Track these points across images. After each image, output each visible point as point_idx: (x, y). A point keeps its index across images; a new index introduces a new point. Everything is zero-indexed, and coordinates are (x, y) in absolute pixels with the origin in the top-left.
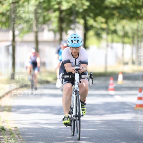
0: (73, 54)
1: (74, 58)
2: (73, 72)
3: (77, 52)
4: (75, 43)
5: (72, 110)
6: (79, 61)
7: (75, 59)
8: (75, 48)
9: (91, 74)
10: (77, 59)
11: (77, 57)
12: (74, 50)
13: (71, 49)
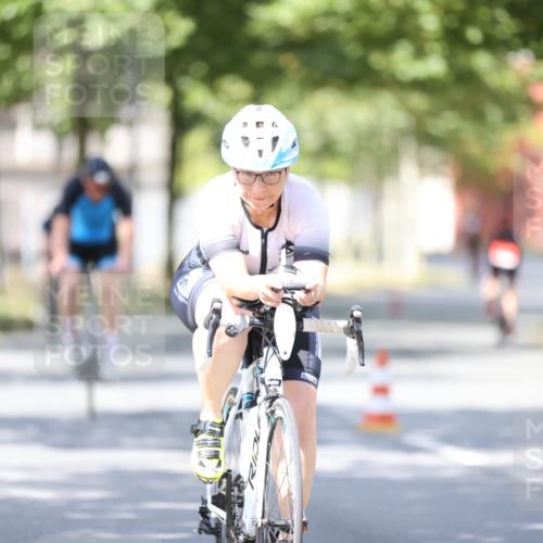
0: (251, 205)
1: (258, 227)
2: (268, 299)
3: (271, 197)
4: (260, 153)
6: (284, 242)
7: (259, 232)
8: (257, 175)
9: (357, 314)
10: (270, 234)
11: (271, 225)
12: (257, 187)
13: (241, 182)
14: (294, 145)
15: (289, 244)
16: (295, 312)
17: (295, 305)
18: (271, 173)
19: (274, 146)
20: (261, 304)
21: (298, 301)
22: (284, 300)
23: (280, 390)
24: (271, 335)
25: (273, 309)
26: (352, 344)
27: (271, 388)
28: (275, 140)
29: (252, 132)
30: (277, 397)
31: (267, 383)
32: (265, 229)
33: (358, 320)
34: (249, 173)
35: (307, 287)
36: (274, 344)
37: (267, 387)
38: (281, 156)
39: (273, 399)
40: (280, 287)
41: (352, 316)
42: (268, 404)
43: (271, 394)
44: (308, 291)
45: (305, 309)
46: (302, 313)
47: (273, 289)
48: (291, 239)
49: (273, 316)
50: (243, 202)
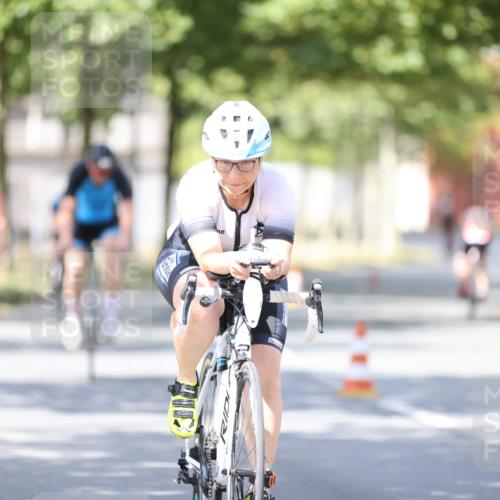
0: (228, 191)
1: (232, 209)
2: (238, 273)
4: (237, 144)
6: (256, 224)
8: (234, 164)
9: (317, 286)
10: (243, 216)
11: (245, 208)
12: (233, 174)
13: (219, 170)
14: (267, 137)
15: (260, 225)
16: (262, 285)
17: (261, 278)
18: (246, 162)
19: (249, 138)
20: (232, 278)
21: (265, 275)
22: (252, 275)
23: (249, 355)
24: (241, 305)
25: (243, 282)
26: (312, 313)
27: (241, 352)
28: (250, 132)
29: (229, 125)
30: (245, 361)
31: (237, 348)
32: (239, 211)
33: (318, 292)
34: (226, 162)
35: (273, 263)
36: (244, 314)
37: (237, 352)
38: (255, 147)
39: (241, 362)
40: (248, 262)
41: (313, 289)
42: (237, 367)
43: (240, 358)
44: (273, 266)
45: (271, 282)
46: (269, 286)
47: (242, 264)
48: (261, 220)
49: (242, 289)
50: (221, 188)
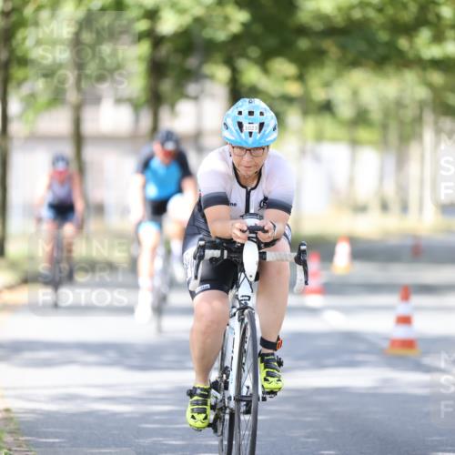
1: (243, 186)
3: (256, 166)
4: (251, 133)
5: (224, 376)
8: (248, 150)
10: (252, 192)
11: (254, 185)
12: (247, 157)
13: (235, 154)
14: (274, 129)
18: (257, 148)
19: (260, 130)
28: (262, 125)
29: (244, 119)
31: (240, 298)
32: (249, 188)
33: (304, 252)
34: (241, 148)
41: (300, 250)
44: (266, 232)
47: (241, 230)
48: (267, 195)
50: (235, 169)
